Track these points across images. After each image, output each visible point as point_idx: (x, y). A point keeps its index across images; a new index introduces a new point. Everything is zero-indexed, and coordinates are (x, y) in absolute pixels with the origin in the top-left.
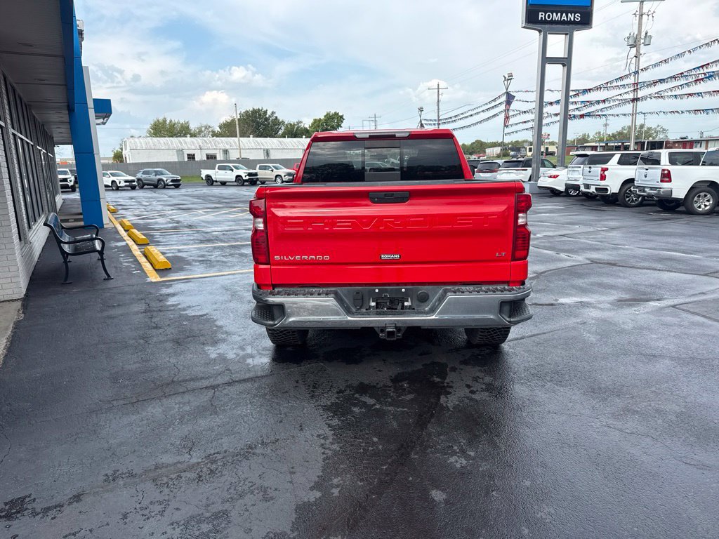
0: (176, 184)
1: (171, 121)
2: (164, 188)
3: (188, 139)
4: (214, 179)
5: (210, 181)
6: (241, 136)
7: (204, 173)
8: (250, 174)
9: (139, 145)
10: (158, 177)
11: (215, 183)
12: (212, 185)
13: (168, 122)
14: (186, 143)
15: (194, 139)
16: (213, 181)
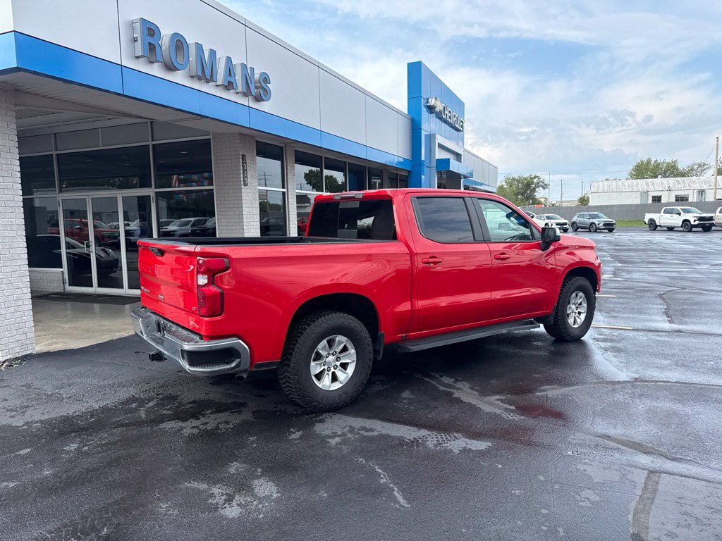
0: (609, 228)
1: (656, 161)
2: (596, 231)
4: (658, 224)
5: (653, 226)
7: (648, 217)
8: (701, 219)
10: (592, 220)
11: (659, 228)
12: (655, 230)
13: (653, 162)
16: (657, 226)
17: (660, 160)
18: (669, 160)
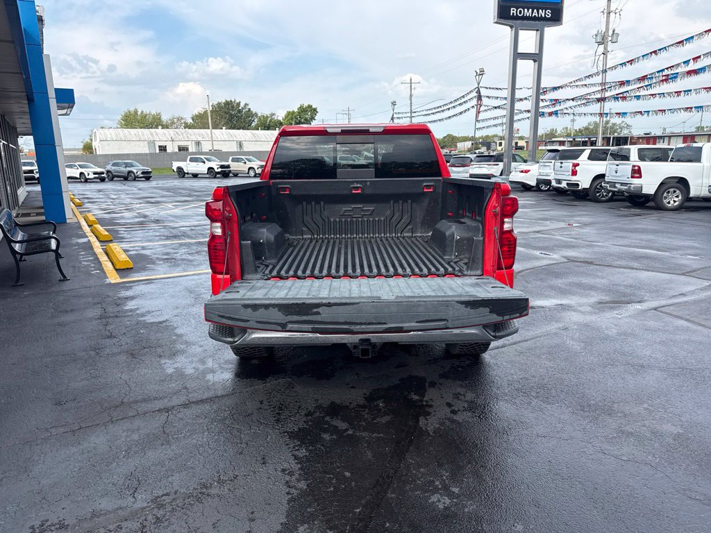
0: (147, 176)
1: (142, 112)
2: (135, 180)
3: (160, 130)
4: (186, 172)
5: (181, 173)
6: (213, 128)
7: (176, 165)
8: (222, 167)
9: (109, 136)
10: (128, 169)
11: (186, 176)
12: (183, 177)
13: (139, 113)
14: (157, 134)
15: (165, 131)
17: (146, 111)
18: (153, 112)
